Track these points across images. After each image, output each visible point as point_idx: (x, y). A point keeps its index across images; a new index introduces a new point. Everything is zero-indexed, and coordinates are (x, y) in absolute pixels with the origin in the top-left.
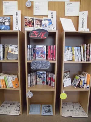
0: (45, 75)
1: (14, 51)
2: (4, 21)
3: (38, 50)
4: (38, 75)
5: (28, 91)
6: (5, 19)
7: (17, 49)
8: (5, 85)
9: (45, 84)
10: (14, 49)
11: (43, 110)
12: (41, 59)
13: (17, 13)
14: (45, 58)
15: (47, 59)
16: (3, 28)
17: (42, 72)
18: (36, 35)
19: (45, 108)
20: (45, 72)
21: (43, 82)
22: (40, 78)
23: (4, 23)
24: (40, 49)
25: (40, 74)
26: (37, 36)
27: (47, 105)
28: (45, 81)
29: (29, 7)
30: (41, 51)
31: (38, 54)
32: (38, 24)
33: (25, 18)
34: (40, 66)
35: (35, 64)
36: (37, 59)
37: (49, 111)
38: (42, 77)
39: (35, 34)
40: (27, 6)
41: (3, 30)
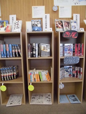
0: (72, 69)
1: (46, 49)
2: (36, 23)
3: (66, 47)
4: (65, 69)
5: (60, 83)
6: (37, 22)
7: (48, 47)
8: (39, 79)
9: (72, 77)
10: (46, 47)
11: (70, 100)
12: (68, 55)
13: (46, 16)
14: (72, 55)
15: (73, 55)
16: (36, 29)
17: (69, 67)
18: (68, 36)
19: (70, 97)
20: (71, 66)
21: (69, 75)
22: (67, 71)
23: (37, 25)
24: (68, 47)
25: (67, 68)
26: (70, 36)
27: (72, 95)
28: (72, 74)
29: (55, 11)
30: (68, 48)
31: (66, 51)
32: (66, 26)
33: (56, 20)
34: (71, 61)
35: (67, 59)
36: (65, 55)
37: (76, 100)
38: (69, 70)
39: (68, 34)
40: (53, 10)
41: (36, 31)
